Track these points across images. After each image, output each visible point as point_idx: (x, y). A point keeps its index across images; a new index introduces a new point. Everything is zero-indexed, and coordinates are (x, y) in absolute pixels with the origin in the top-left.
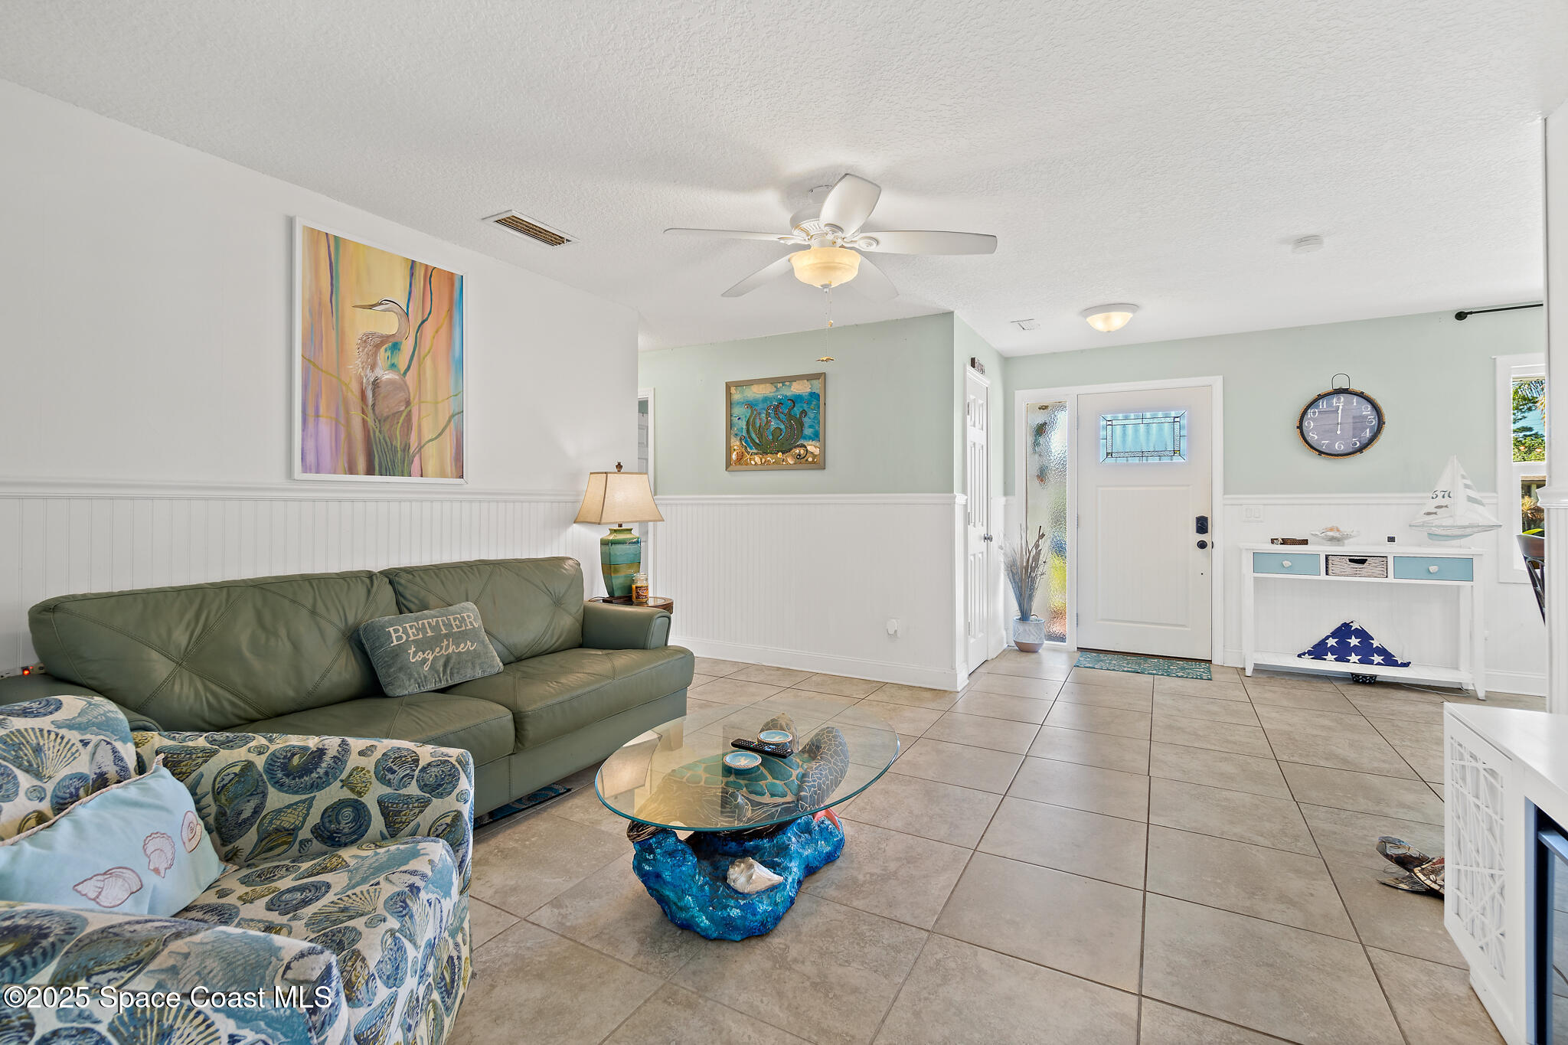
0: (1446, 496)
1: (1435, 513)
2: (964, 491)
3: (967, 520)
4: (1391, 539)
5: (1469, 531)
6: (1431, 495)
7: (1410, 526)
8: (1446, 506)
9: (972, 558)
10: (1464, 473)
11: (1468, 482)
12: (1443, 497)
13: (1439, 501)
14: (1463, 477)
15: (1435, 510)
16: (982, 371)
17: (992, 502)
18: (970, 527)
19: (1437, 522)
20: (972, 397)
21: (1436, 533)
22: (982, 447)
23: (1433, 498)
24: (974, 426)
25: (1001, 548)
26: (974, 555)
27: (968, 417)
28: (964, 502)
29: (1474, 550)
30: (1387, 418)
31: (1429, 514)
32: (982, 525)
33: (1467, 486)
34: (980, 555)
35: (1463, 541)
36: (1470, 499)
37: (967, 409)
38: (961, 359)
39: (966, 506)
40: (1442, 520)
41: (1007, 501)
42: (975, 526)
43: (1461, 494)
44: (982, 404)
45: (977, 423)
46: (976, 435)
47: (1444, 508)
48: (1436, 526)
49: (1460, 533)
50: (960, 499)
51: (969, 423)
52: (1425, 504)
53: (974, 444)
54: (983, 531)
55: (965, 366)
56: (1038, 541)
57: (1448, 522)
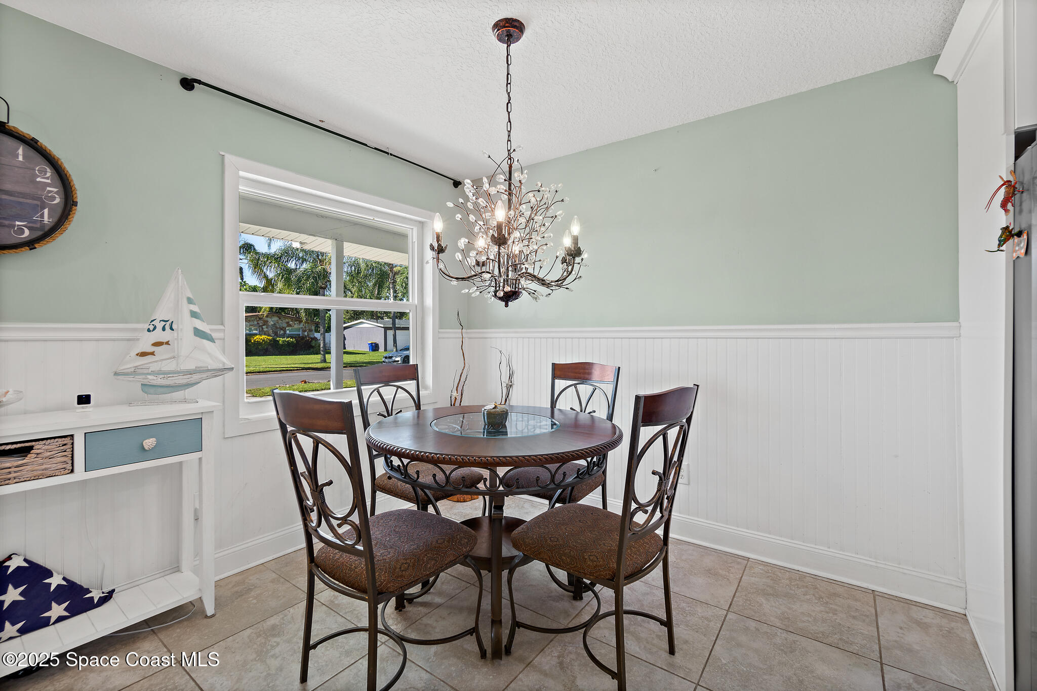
0: (167, 327)
1: (153, 354)
4: (84, 400)
5: (195, 377)
6: (146, 326)
7: (116, 374)
8: (167, 343)
10: (191, 296)
11: (195, 308)
12: (164, 329)
13: (158, 335)
14: (190, 301)
15: (156, 349)
19: (154, 367)
21: (154, 383)
23: (149, 330)
29: (204, 404)
30: (81, 195)
31: (143, 354)
33: (194, 315)
35: (188, 393)
36: (198, 333)
40: (162, 362)
43: (186, 324)
47: (164, 346)
48: (153, 373)
49: (184, 381)
52: (138, 340)
57: (170, 366)
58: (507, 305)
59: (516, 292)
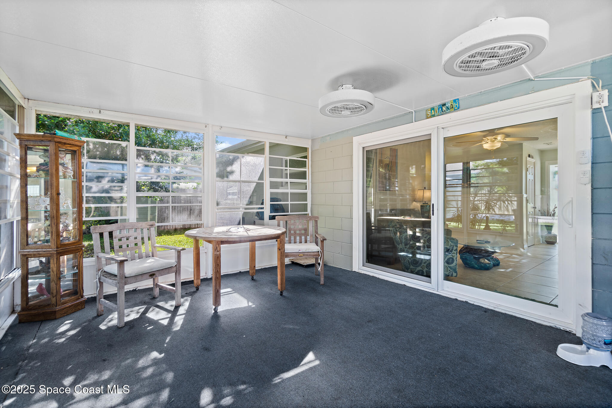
2: (526, 194)
3: (527, 201)
9: (529, 213)
16: (533, 158)
17: (536, 197)
18: (528, 204)
20: (529, 166)
22: (532, 180)
24: (530, 174)
25: (539, 211)
26: (530, 212)
27: (528, 172)
28: (526, 197)
32: (532, 203)
34: (532, 213)
37: (527, 170)
38: (525, 155)
39: (527, 198)
41: (542, 196)
42: (530, 204)
44: (532, 168)
45: (530, 173)
46: (530, 177)
50: (525, 196)
51: (528, 173)
53: (530, 180)
54: (533, 205)
55: (526, 157)
56: (554, 209)
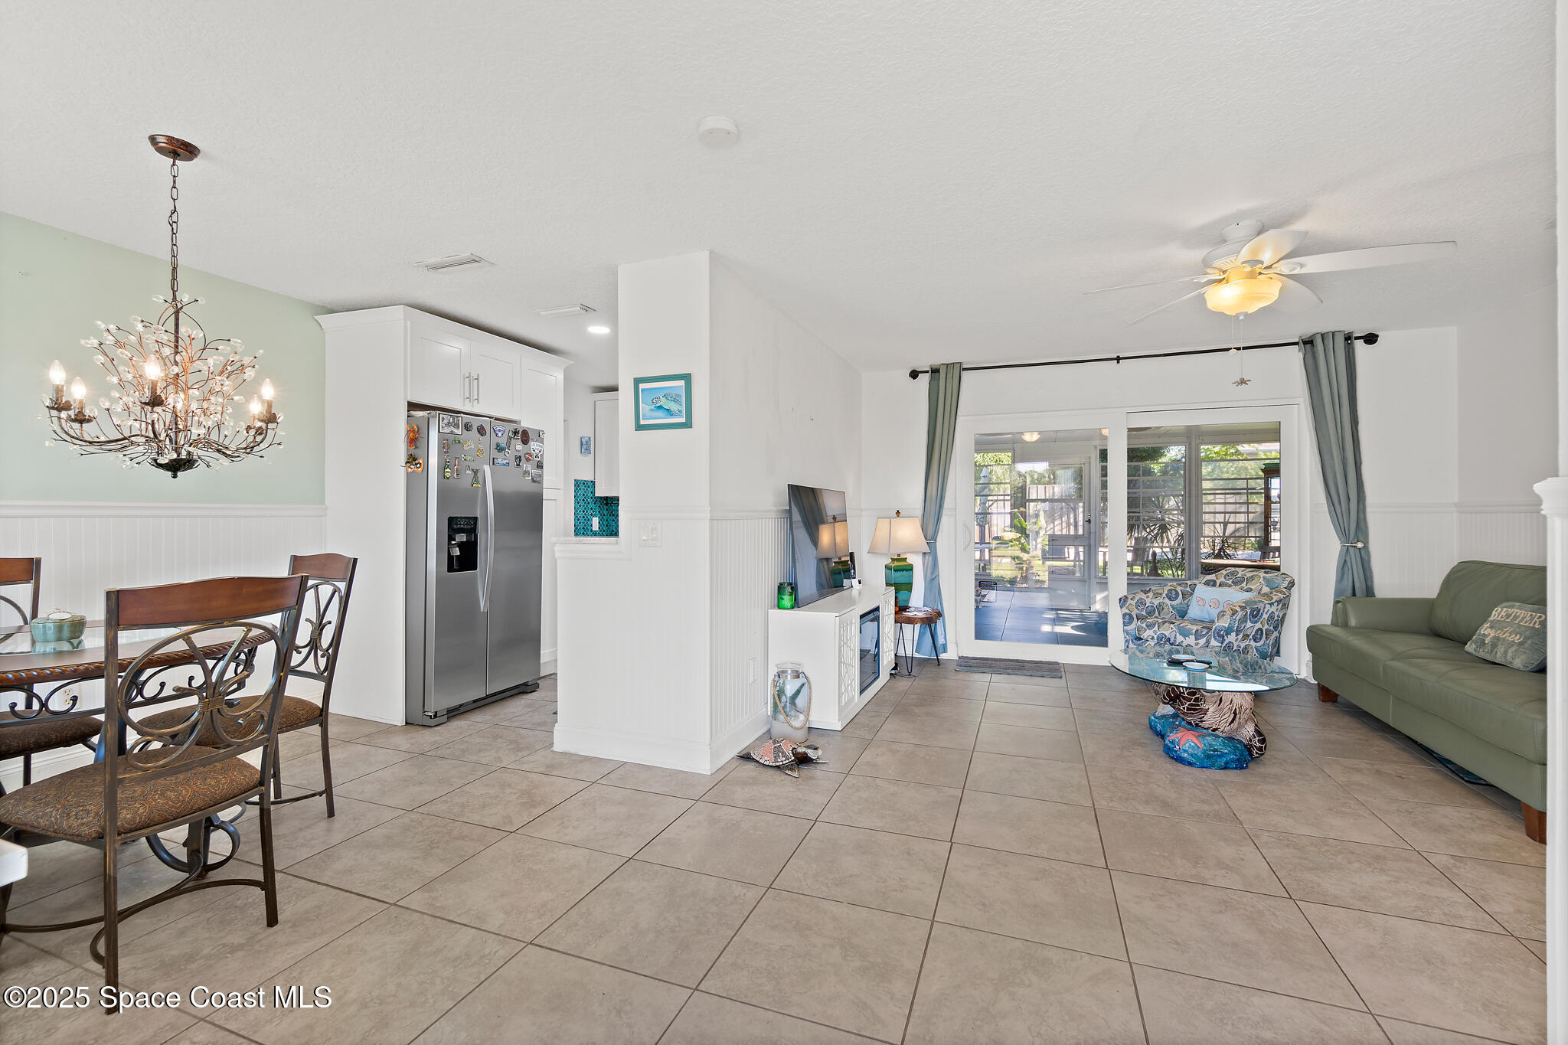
58: (175, 476)
59: (191, 460)
